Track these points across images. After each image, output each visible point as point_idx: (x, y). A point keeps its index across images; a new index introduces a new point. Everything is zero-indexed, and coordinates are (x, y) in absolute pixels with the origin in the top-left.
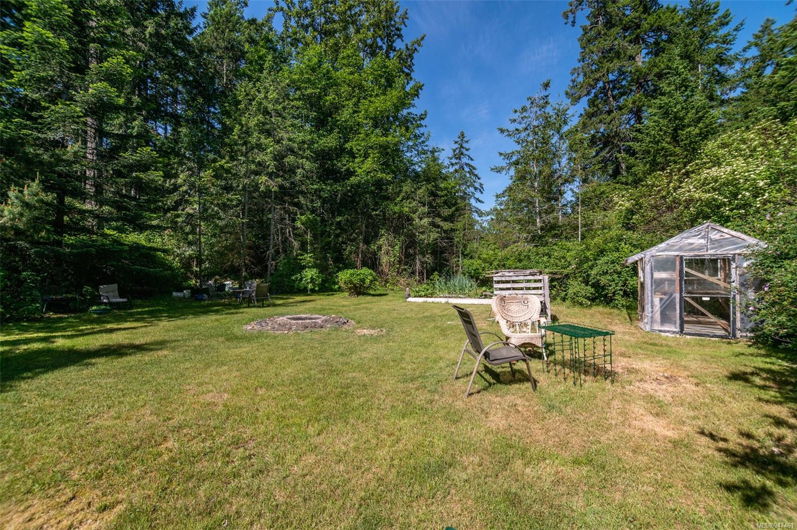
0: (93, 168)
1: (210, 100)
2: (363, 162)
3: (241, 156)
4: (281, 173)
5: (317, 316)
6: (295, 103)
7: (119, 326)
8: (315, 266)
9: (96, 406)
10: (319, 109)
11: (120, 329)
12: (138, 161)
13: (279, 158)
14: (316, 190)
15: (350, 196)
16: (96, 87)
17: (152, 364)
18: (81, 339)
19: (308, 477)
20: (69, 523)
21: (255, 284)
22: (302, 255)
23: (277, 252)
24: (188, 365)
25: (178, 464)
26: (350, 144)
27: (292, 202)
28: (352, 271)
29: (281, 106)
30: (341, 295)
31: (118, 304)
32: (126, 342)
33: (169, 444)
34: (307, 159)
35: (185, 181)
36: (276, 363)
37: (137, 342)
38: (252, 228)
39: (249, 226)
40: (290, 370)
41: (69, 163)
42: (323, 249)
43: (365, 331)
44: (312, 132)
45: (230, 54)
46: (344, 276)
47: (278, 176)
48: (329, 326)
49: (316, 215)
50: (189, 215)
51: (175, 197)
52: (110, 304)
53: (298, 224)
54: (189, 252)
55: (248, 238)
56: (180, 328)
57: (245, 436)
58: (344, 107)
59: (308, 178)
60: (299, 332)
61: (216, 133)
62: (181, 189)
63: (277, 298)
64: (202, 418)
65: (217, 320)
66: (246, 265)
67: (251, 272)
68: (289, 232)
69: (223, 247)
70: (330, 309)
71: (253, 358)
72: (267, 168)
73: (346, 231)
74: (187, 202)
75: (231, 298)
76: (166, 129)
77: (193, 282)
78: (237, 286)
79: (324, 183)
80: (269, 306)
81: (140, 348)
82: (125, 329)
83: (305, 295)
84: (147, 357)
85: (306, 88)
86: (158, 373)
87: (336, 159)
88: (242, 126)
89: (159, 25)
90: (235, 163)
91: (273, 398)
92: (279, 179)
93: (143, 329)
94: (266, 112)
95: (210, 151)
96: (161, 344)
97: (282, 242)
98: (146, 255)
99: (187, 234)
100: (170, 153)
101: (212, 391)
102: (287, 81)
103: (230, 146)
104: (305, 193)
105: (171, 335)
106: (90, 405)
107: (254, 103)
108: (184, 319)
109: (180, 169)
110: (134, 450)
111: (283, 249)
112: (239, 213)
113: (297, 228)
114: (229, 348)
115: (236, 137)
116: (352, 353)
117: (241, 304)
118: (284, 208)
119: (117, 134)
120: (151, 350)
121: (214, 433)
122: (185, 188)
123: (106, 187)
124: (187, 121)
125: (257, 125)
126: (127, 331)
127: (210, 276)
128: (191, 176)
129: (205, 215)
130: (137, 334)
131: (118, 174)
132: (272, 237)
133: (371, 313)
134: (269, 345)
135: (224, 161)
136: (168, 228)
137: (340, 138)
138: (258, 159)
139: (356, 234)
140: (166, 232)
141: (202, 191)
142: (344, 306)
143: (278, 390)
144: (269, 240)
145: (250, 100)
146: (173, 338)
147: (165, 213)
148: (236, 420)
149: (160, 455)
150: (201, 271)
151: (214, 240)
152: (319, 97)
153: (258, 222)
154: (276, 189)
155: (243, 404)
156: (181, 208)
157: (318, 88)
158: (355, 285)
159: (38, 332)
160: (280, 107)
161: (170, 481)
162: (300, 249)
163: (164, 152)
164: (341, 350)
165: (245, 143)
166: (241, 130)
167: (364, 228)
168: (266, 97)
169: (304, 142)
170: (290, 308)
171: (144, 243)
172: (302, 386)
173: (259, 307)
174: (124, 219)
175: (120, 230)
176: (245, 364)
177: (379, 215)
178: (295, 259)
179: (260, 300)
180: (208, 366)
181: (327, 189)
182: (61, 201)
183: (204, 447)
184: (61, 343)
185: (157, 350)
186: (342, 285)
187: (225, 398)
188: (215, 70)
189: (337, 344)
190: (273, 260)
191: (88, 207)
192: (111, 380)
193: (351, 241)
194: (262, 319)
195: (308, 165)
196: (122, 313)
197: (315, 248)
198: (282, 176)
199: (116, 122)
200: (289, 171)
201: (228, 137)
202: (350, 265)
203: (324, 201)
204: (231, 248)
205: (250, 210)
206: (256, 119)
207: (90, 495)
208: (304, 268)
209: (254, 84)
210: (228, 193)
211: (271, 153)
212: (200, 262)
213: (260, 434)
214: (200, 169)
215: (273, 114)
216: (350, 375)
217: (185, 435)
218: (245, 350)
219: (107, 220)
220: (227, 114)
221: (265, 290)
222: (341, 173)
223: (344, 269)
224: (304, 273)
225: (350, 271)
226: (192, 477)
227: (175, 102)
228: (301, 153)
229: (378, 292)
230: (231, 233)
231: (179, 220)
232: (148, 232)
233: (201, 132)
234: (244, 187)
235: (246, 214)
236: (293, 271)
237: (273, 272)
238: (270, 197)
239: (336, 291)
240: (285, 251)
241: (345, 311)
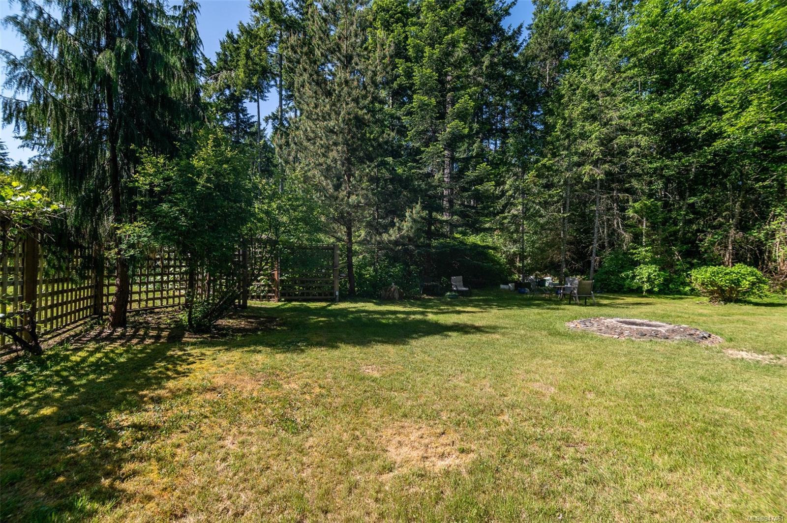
0: (448, 188)
1: (534, 105)
2: (737, 116)
3: (563, 150)
4: (609, 158)
5: (658, 323)
6: (629, 73)
7: (464, 310)
8: (654, 261)
9: (454, 369)
10: (661, 68)
11: (464, 312)
12: (477, 176)
13: (606, 142)
14: (656, 169)
15: (712, 167)
16: (452, 125)
17: (488, 344)
18: (442, 315)
19: (657, 516)
20: (442, 451)
21: (576, 282)
22: (635, 248)
23: (602, 247)
24: (516, 351)
25: (513, 438)
26: (713, 97)
27: (622, 188)
28: (715, 269)
29: (610, 83)
30: (696, 300)
31: (463, 291)
32: (469, 323)
33: (506, 418)
34: (644, 133)
35: (511, 186)
36: (606, 370)
37: (477, 324)
38: (573, 222)
39: (571, 220)
40: (624, 381)
41: (435, 187)
42: (665, 240)
43: (744, 354)
44: (651, 100)
45: (554, 53)
46: (700, 275)
47: (605, 162)
48: (678, 337)
49: (656, 199)
50: (514, 216)
51: (503, 201)
52: (457, 291)
53: (630, 213)
54: (514, 249)
55: (568, 233)
56: (507, 317)
57: (575, 436)
58: (703, 52)
59: (645, 156)
60: (633, 339)
61: (539, 134)
62: (507, 194)
63: (602, 298)
64: (531, 404)
65: (539, 314)
66: (566, 260)
67: (571, 268)
68: (618, 223)
69: (543, 243)
70: (678, 317)
71: (579, 358)
72: (592, 156)
73: (704, 215)
74: (512, 204)
75: (551, 294)
76: (496, 144)
77: (516, 277)
78: (557, 282)
79: (668, 157)
80: (592, 305)
81: (478, 329)
82: (468, 312)
83: (639, 297)
84: (484, 338)
85: (643, 51)
86: (493, 353)
87: (689, 124)
88: (565, 119)
89: (493, 56)
90: (557, 159)
91: (605, 407)
92: (606, 166)
93: (480, 314)
94: (593, 96)
95: (533, 154)
96: (493, 329)
97: (609, 235)
98: (480, 252)
99: (512, 233)
100: (500, 164)
101: (539, 381)
102: (619, 52)
103: (552, 143)
104: (640, 175)
105: (500, 322)
106: (450, 367)
107: (577, 92)
108: (511, 309)
109: (507, 176)
110: (479, 412)
111: (609, 242)
112: (560, 209)
113: (629, 218)
114: (552, 342)
115: (559, 133)
116: (720, 379)
117: (561, 300)
118: (612, 197)
119: (463, 158)
120: (487, 332)
121: (544, 422)
122: (510, 192)
123: (455, 201)
124: (513, 132)
125: (582, 113)
126: (470, 314)
127: (531, 271)
128: (516, 180)
129: (528, 215)
130: (476, 317)
131: (464, 190)
132: (596, 230)
133: (753, 330)
134: (596, 348)
135: (546, 159)
136: (497, 229)
137: (696, 94)
138: (582, 149)
139: (725, 218)
140: (495, 233)
141: (525, 192)
142: (701, 315)
143: (610, 400)
144: (593, 234)
145: (574, 90)
146: (503, 325)
147: (495, 217)
148: (565, 417)
149: (498, 424)
150: (524, 266)
151: (535, 237)
152: (664, 53)
153: (579, 216)
154: (602, 176)
155: (570, 402)
156: (507, 211)
157: (661, 43)
158: (720, 288)
159: (419, 307)
160: (609, 85)
161: (508, 451)
162: (632, 242)
163: (495, 165)
164: (701, 372)
165: (568, 136)
166: (564, 124)
167: (737, 209)
168: (593, 80)
169: (639, 115)
170: (618, 309)
171: (479, 243)
172: (642, 403)
173: (581, 305)
174: (467, 225)
175: (464, 234)
176: (571, 362)
177: (771, 187)
178: (625, 254)
179: (583, 298)
180: (534, 356)
181: (672, 166)
182: (430, 216)
183: (534, 432)
184: (431, 317)
185: (491, 333)
186: (697, 287)
187: (552, 392)
188: (539, 74)
189: (693, 363)
190: (597, 255)
191: (445, 218)
192: (461, 351)
193: (714, 228)
194: (586, 320)
195: (643, 141)
196: (465, 299)
197: (653, 241)
198: (610, 161)
199: (463, 148)
200: (618, 154)
201: (550, 136)
202: (712, 260)
203: (668, 180)
204: (550, 245)
205: (571, 203)
206: (580, 107)
207: (452, 436)
208: (636, 264)
209: (579, 72)
210: (549, 190)
211: (596, 138)
212: (523, 258)
213: (592, 441)
214: (523, 173)
215: (600, 95)
216: (720, 410)
217: (518, 415)
218: (569, 347)
219: (456, 226)
220: (550, 112)
221: (589, 287)
222: (696, 140)
223: (700, 265)
224: (638, 270)
225: (711, 269)
226: (526, 455)
227: (504, 118)
228: (635, 129)
229: (766, 300)
230: (551, 230)
231: (505, 221)
232: (482, 234)
233: (526, 137)
234: (566, 182)
235: (568, 208)
236: (622, 267)
237: (597, 268)
238: (595, 187)
239: (686, 294)
240: (612, 245)
241: (704, 322)
